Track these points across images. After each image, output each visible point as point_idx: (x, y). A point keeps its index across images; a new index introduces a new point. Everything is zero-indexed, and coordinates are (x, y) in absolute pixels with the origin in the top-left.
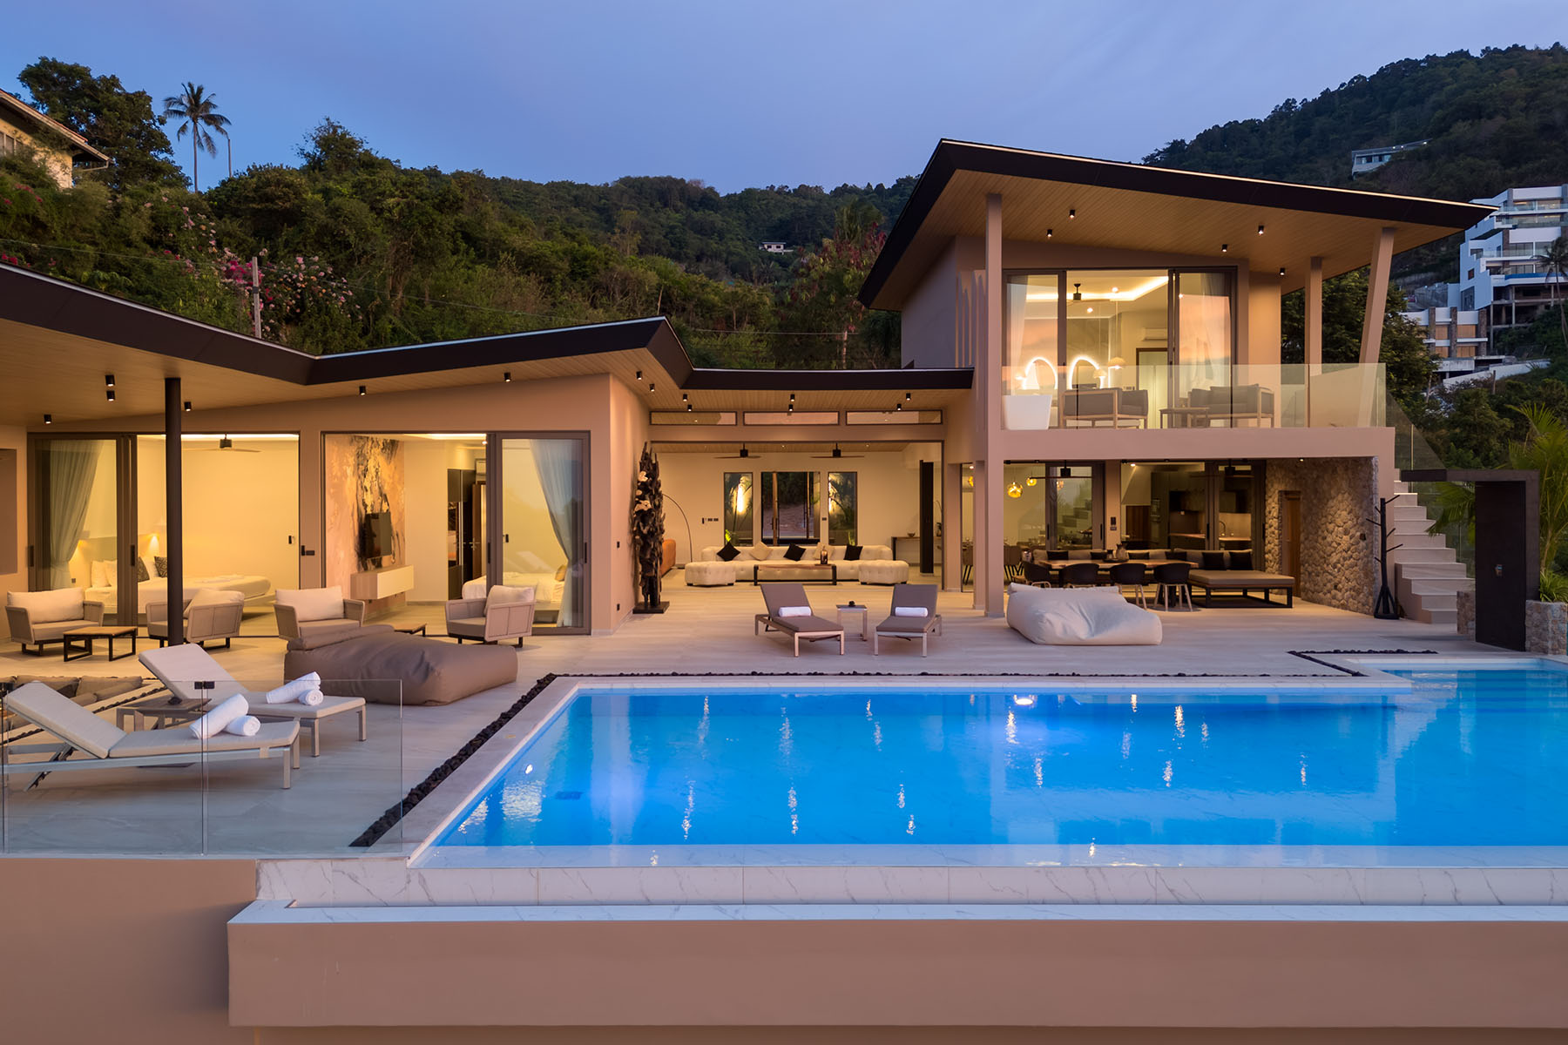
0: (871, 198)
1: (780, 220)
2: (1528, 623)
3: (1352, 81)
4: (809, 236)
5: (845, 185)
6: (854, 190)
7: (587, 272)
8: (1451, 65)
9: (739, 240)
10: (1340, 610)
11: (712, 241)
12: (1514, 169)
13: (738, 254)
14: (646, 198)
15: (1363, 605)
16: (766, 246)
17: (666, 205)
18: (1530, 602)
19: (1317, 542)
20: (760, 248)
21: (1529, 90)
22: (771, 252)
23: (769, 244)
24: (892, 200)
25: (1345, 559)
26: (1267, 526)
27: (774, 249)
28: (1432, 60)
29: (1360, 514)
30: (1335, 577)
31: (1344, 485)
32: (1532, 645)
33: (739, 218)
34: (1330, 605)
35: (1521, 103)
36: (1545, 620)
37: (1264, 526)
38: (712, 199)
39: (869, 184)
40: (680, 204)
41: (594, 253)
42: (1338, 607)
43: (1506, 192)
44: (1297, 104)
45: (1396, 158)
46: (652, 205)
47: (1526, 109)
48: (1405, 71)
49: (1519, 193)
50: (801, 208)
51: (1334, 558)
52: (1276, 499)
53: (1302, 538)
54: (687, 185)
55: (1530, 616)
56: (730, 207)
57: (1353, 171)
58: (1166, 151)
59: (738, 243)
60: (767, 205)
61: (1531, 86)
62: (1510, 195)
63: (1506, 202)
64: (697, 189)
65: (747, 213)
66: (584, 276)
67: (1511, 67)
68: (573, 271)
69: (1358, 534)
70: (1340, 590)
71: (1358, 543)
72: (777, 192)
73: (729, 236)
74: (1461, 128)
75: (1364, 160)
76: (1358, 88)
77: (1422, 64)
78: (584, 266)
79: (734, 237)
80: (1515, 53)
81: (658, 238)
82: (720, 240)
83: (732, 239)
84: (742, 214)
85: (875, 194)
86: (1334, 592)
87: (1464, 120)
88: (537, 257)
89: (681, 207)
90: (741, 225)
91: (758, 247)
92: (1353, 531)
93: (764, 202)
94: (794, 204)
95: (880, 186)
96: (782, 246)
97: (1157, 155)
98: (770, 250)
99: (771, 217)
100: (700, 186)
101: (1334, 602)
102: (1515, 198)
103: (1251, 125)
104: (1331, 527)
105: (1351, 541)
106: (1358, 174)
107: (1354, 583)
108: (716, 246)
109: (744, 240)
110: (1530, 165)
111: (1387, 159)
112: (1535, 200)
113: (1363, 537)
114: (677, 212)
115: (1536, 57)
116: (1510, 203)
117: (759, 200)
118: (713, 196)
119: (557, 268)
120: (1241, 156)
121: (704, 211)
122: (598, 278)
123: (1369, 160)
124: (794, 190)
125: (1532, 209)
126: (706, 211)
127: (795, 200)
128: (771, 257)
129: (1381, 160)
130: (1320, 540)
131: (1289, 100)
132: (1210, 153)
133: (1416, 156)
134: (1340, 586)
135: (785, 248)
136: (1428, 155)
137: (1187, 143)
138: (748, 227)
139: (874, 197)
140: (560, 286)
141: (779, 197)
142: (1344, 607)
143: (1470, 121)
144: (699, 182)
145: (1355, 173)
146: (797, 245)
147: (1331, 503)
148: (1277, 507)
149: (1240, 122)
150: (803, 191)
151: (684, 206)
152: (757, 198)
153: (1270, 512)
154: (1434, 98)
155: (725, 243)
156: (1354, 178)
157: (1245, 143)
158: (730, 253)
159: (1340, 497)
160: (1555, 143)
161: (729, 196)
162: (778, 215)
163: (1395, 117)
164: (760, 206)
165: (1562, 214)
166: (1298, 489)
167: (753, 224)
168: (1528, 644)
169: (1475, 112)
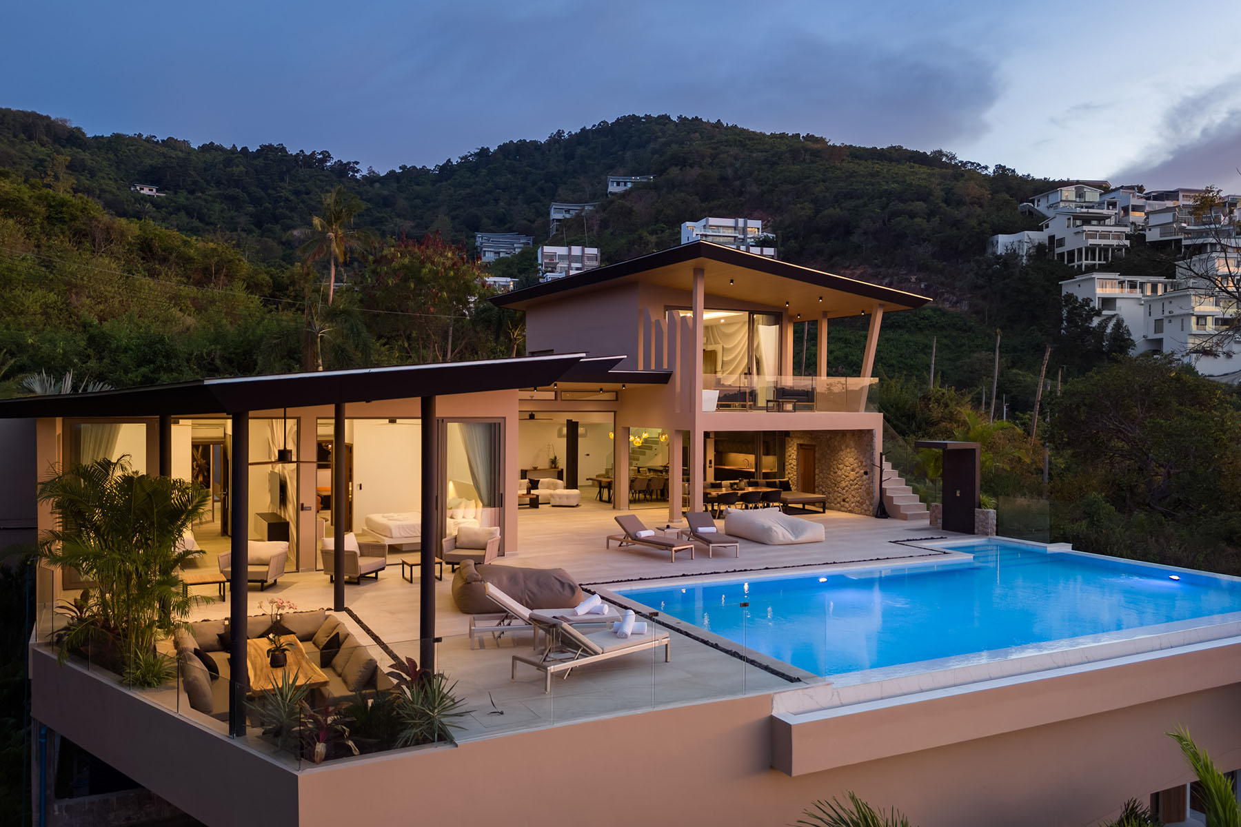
0: (237, 157)
1: (151, 166)
2: (977, 520)
3: (600, 124)
4: (181, 183)
5: (212, 143)
6: (220, 149)
7: (64, 217)
8: (659, 124)
9: (110, 179)
10: (847, 514)
11: (82, 178)
12: (707, 203)
13: (110, 192)
14: (9, 129)
15: (865, 510)
16: (138, 188)
17: (30, 138)
18: (976, 509)
19: (829, 474)
20: (132, 189)
21: (713, 152)
22: (143, 194)
23: (142, 186)
24: (256, 162)
25: (851, 485)
26: (787, 464)
27: (146, 191)
28: (648, 117)
29: (864, 460)
30: (843, 494)
31: (852, 443)
32: (979, 531)
33: (109, 160)
34: (839, 510)
35: (709, 160)
36: (987, 519)
37: (784, 464)
38: (80, 139)
39: (234, 145)
40: (45, 138)
41: (71, 201)
42: (846, 512)
43: (705, 219)
44: (565, 134)
45: (636, 186)
46: (15, 136)
47: (711, 164)
48: (632, 123)
49: (713, 221)
50: (170, 157)
51: (843, 484)
52: (795, 448)
53: (817, 471)
54: (53, 122)
55: (978, 517)
56: (99, 149)
57: (609, 191)
58: (476, 154)
59: (111, 182)
60: (136, 151)
61: (713, 149)
62: (707, 221)
63: (705, 226)
64: (64, 128)
65: (116, 155)
66: (62, 220)
67: (696, 132)
68: (49, 215)
69: (863, 471)
70: (848, 502)
71: (862, 476)
72: (145, 140)
73: (101, 174)
74: (674, 171)
75: (615, 184)
76: (603, 130)
77: (643, 120)
78: (61, 212)
79: (106, 176)
80: (697, 122)
81: (27, 169)
82: (91, 178)
83: (104, 178)
84: (112, 156)
85: (241, 155)
86: (842, 503)
87: (676, 165)
88: (14, 200)
89: (47, 141)
90: (111, 165)
91: (130, 188)
92: (857, 470)
93: (133, 148)
94: (163, 153)
95: (245, 149)
96: (154, 190)
97: (470, 156)
98: (142, 192)
99: (142, 162)
100: (67, 124)
101: (843, 509)
102: (710, 224)
103: (534, 144)
104: (841, 466)
105: (857, 475)
106: (612, 194)
107: (859, 499)
108: (87, 182)
109: (116, 181)
110: (715, 202)
111: (629, 185)
112: (721, 226)
113: (866, 473)
114: (43, 145)
115: (710, 128)
116: (708, 226)
117: (128, 145)
118: (82, 137)
119: (33, 212)
120: (528, 166)
121: (71, 149)
122: (78, 224)
123: (618, 184)
124: (163, 141)
125: (719, 232)
126: (74, 148)
127: (164, 150)
128: (146, 199)
129: (625, 185)
130: (832, 473)
131: (559, 130)
132: (507, 161)
133: (647, 186)
134: (848, 500)
135: (157, 192)
136: (655, 187)
137: (492, 151)
138: (118, 168)
139: (241, 157)
140: (39, 229)
141: (146, 144)
142: (851, 512)
143: (679, 167)
144: (65, 121)
145: (610, 192)
146: (169, 190)
147: (841, 453)
148: (796, 453)
149: (528, 141)
150: (170, 143)
151: (50, 141)
152: (126, 142)
153: (790, 456)
154: (652, 145)
155: (97, 180)
156: (609, 195)
157: (532, 158)
158: (102, 191)
159: (848, 450)
160: (728, 190)
161: (96, 138)
162: (148, 162)
163: (629, 154)
164: (129, 150)
165: (735, 237)
166: (814, 443)
167: (123, 167)
168: (976, 531)
169: (682, 162)
